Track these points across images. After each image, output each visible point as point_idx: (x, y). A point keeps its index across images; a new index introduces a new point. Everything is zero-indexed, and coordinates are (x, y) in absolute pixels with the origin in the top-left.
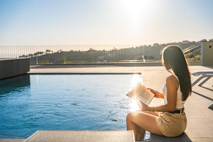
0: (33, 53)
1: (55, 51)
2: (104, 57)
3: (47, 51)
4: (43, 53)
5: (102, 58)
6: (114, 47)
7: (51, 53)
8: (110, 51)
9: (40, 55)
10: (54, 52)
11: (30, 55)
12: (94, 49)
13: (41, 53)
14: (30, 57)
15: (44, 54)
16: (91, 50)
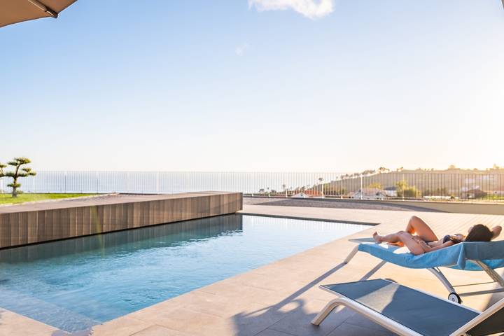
0: (360, 171)
1: (393, 169)
2: (474, 181)
3: (381, 168)
4: (374, 171)
5: (471, 182)
6: (495, 165)
7: (387, 172)
8: (487, 171)
9: (369, 175)
10: (390, 171)
11: (355, 174)
12: (457, 167)
13: (371, 172)
14: (356, 177)
15: (377, 173)
16: (452, 169)
